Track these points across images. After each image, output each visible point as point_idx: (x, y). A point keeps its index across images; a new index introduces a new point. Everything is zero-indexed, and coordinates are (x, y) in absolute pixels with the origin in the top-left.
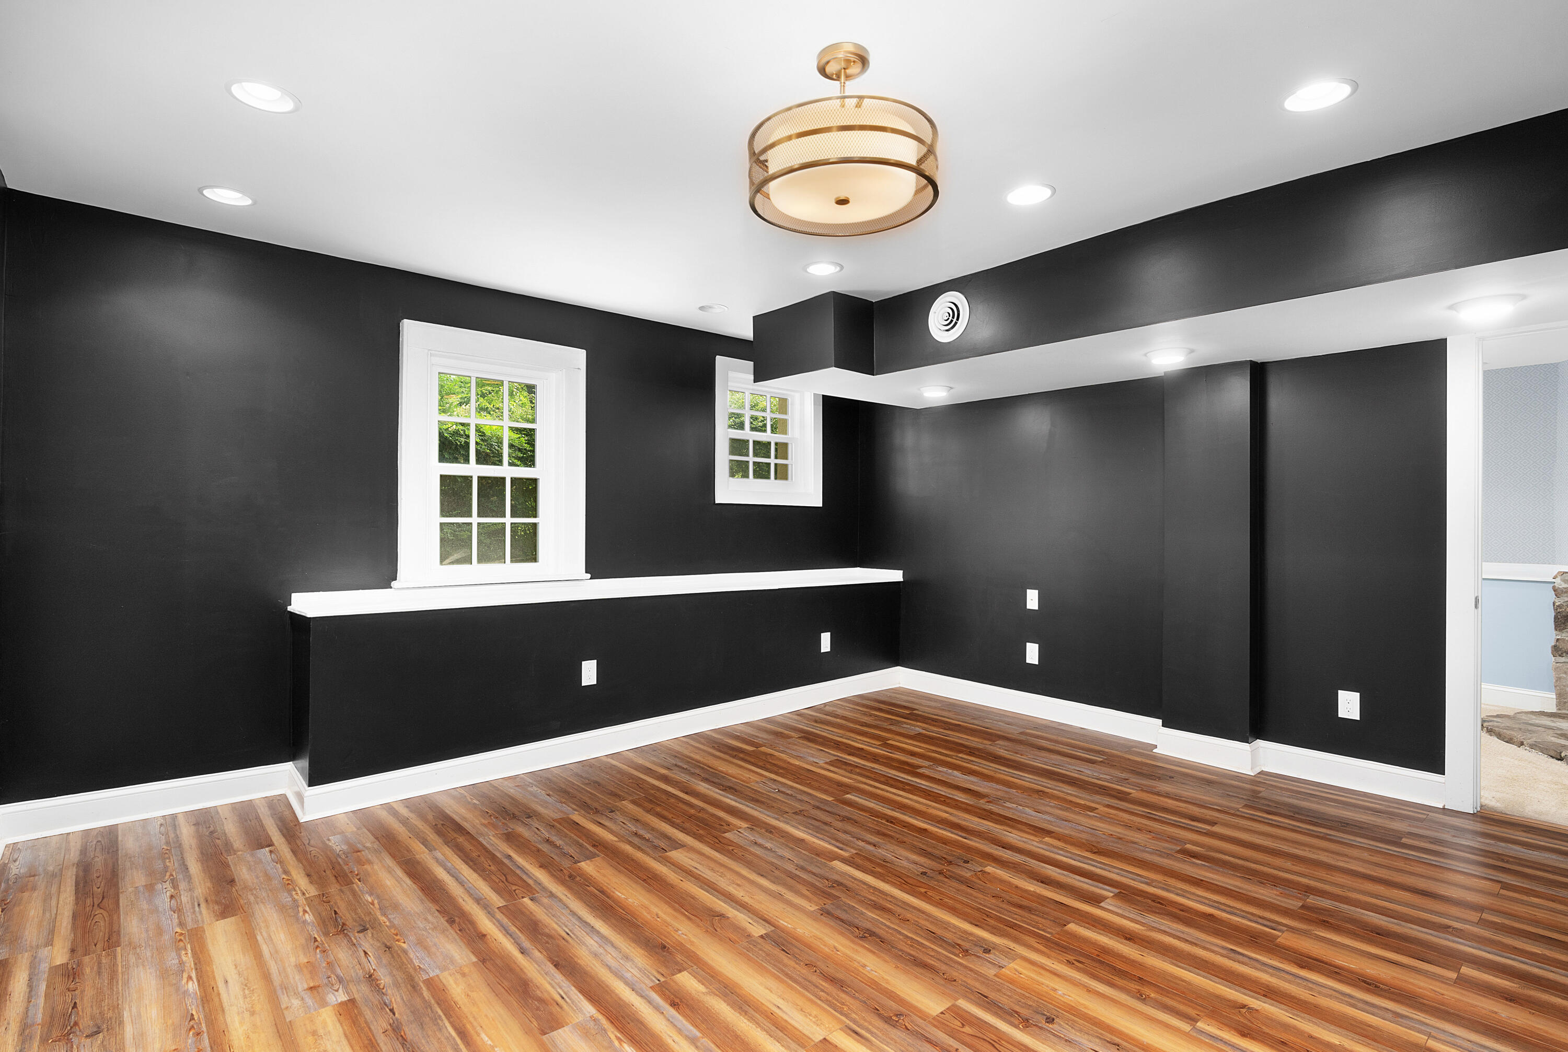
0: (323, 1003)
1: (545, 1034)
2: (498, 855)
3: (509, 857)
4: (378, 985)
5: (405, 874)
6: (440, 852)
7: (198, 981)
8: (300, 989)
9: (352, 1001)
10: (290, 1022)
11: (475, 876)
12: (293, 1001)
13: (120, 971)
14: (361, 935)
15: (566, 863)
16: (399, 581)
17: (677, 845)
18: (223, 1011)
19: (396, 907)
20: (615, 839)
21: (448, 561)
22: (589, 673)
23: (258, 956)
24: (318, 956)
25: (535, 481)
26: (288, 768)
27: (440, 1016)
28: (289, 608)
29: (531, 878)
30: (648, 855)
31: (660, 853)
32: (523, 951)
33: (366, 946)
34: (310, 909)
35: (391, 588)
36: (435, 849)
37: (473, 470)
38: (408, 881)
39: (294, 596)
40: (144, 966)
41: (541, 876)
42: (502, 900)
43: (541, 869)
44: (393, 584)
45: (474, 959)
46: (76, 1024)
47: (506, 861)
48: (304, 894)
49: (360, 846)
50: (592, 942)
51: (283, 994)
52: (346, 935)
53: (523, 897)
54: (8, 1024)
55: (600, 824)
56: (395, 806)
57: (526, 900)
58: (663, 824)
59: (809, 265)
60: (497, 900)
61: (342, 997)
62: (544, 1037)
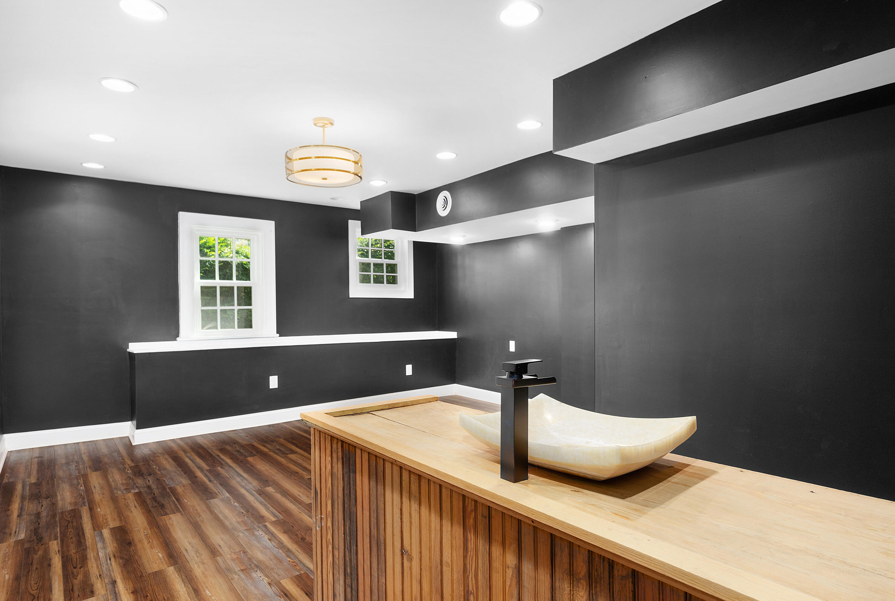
0: (130, 492)
1: (208, 500)
2: (214, 455)
3: (218, 456)
4: (151, 488)
5: (172, 460)
6: (189, 454)
7: (84, 487)
8: (122, 489)
9: (140, 492)
10: (117, 497)
11: (201, 461)
12: (119, 492)
13: (56, 484)
14: (149, 476)
15: (241, 458)
16: (180, 337)
17: (293, 452)
18: (93, 494)
19: (165, 469)
20: (268, 451)
21: (205, 328)
22: (274, 382)
23: (108, 481)
24: (131, 481)
25: (250, 288)
26: (129, 423)
27: (171, 496)
28: (128, 350)
29: (224, 461)
30: (279, 455)
31: (284, 454)
32: (210, 481)
33: (149, 479)
34: (130, 469)
35: (176, 341)
36: (187, 453)
37: (217, 282)
38: (173, 462)
39: (130, 344)
40: (64, 483)
41: (229, 461)
42: (208, 467)
43: (230, 460)
44: (178, 339)
45: (190, 482)
46: (40, 496)
47: (217, 457)
48: (129, 465)
49: (156, 452)
50: (239, 479)
51: (115, 490)
52: (142, 476)
53: (218, 467)
54: (17, 495)
55: (265, 446)
56: (176, 440)
57: (219, 468)
58: (293, 446)
59: (371, 181)
60: (206, 467)
61: (137, 491)
62: (207, 501)
